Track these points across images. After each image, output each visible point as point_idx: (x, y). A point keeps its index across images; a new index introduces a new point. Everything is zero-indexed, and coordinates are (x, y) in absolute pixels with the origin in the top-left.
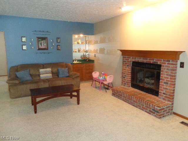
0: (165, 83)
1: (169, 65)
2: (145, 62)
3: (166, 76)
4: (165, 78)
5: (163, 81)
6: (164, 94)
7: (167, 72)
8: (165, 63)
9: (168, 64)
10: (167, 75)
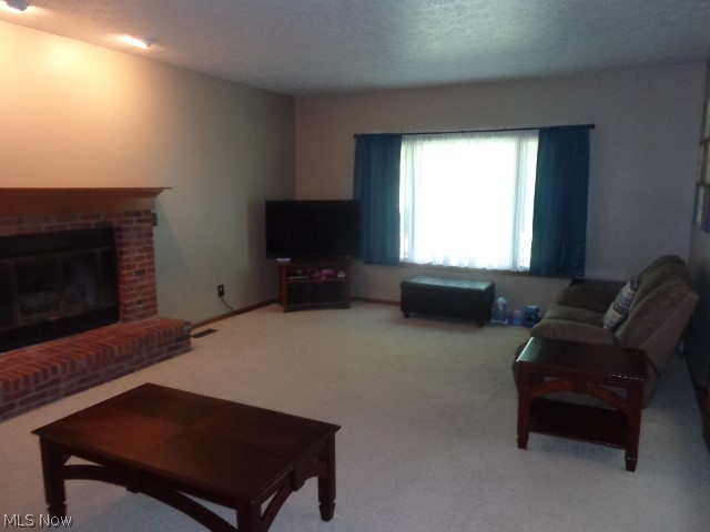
0: (138, 273)
1: (140, 225)
2: (69, 228)
3: (137, 255)
4: (137, 259)
5: (133, 271)
6: (139, 302)
7: (138, 244)
8: (130, 222)
9: (138, 221)
10: (140, 250)
